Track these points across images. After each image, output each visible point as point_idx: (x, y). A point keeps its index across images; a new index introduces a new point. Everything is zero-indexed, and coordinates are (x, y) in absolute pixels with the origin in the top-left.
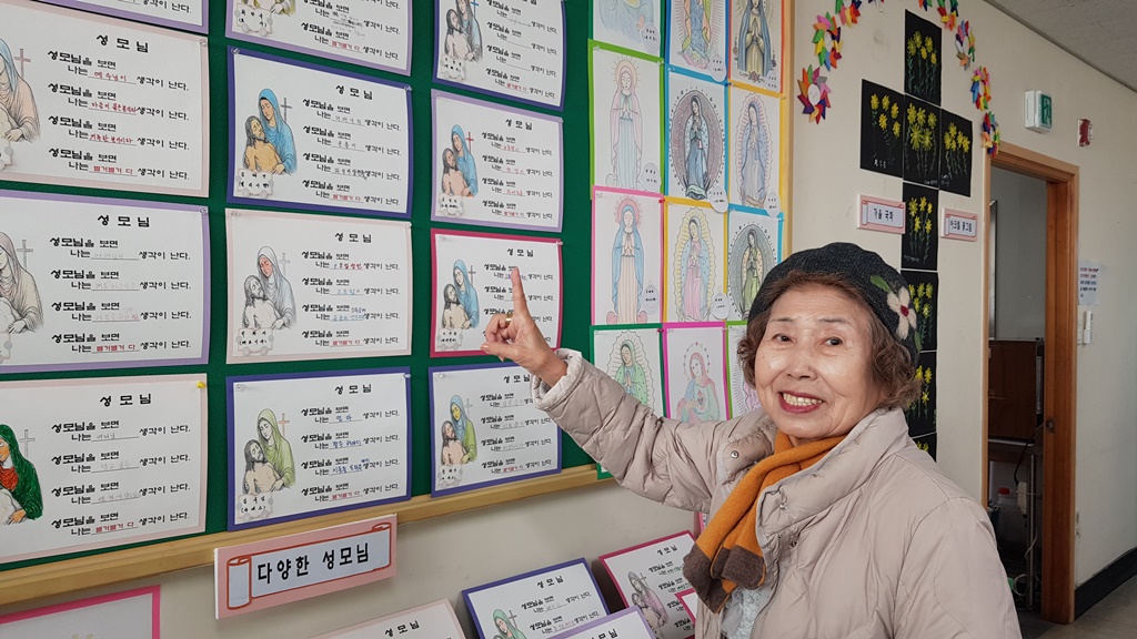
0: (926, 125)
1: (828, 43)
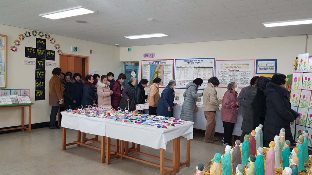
0: (42, 52)
1: (17, 43)
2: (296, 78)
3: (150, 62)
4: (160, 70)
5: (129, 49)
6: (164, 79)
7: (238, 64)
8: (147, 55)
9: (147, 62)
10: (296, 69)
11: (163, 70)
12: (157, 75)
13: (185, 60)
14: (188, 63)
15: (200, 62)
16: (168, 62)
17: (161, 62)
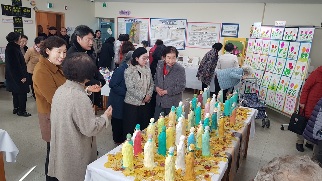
0: (18, 9)
2: (250, 43)
3: (126, 19)
4: (135, 29)
5: (104, 5)
6: (140, 38)
7: (206, 26)
8: (123, 13)
9: (123, 20)
10: (251, 35)
11: (139, 28)
12: (133, 33)
13: (160, 20)
14: (163, 23)
15: (173, 23)
16: (143, 21)
17: (137, 20)
